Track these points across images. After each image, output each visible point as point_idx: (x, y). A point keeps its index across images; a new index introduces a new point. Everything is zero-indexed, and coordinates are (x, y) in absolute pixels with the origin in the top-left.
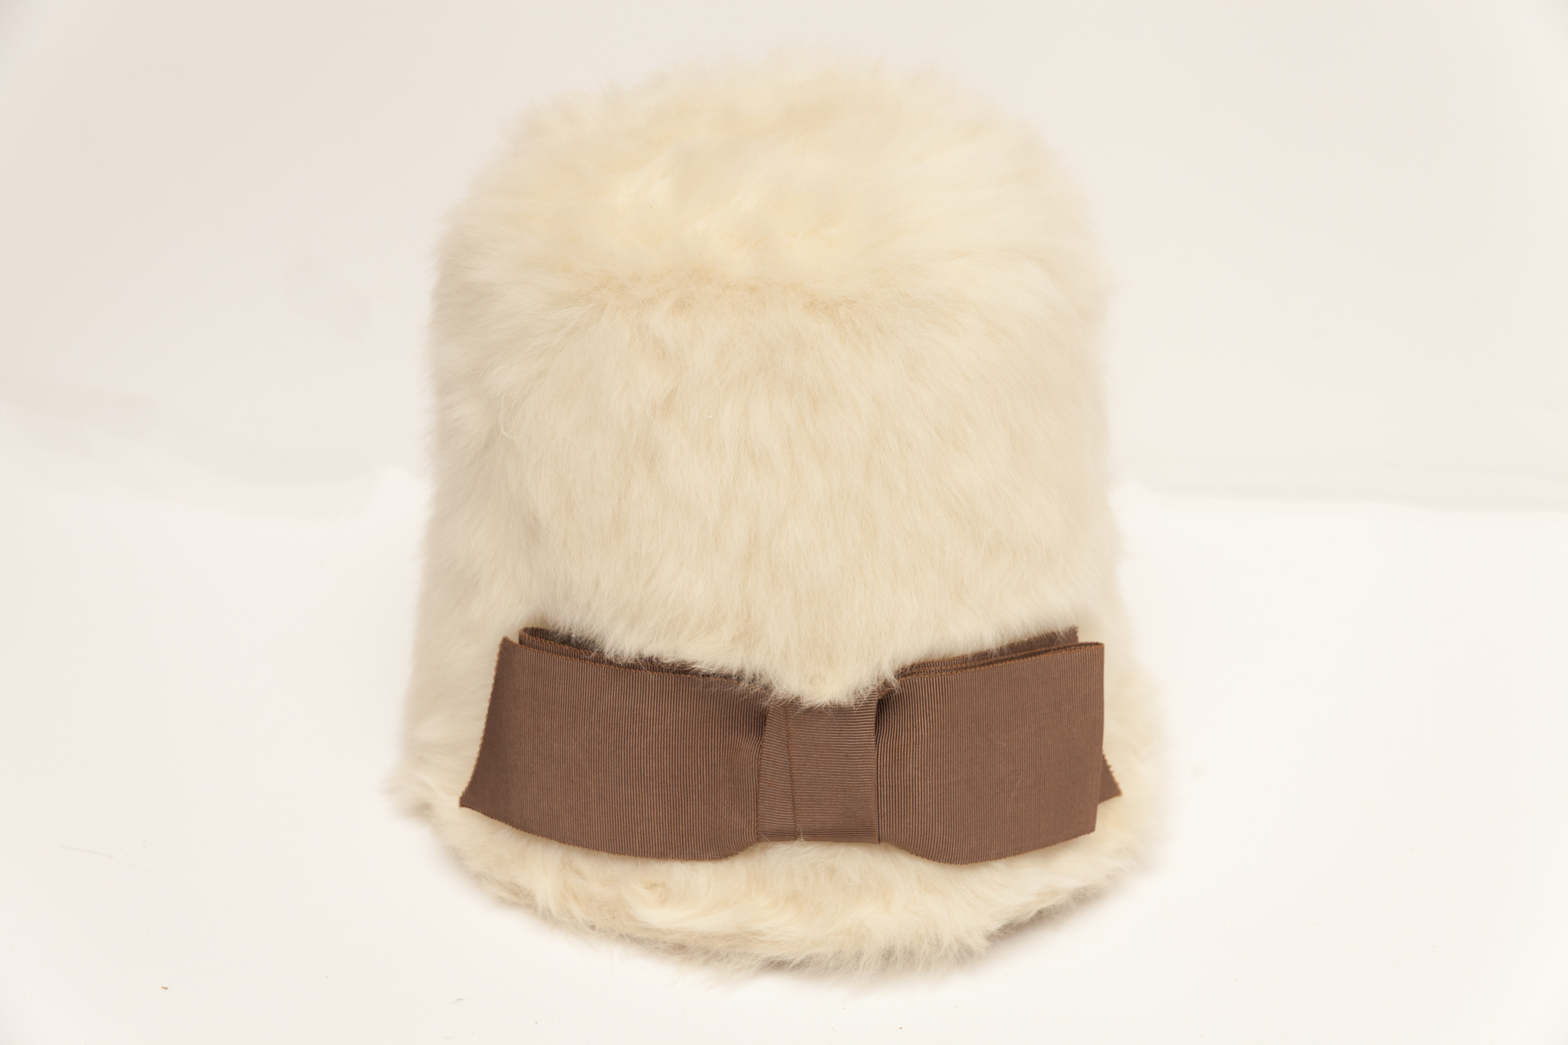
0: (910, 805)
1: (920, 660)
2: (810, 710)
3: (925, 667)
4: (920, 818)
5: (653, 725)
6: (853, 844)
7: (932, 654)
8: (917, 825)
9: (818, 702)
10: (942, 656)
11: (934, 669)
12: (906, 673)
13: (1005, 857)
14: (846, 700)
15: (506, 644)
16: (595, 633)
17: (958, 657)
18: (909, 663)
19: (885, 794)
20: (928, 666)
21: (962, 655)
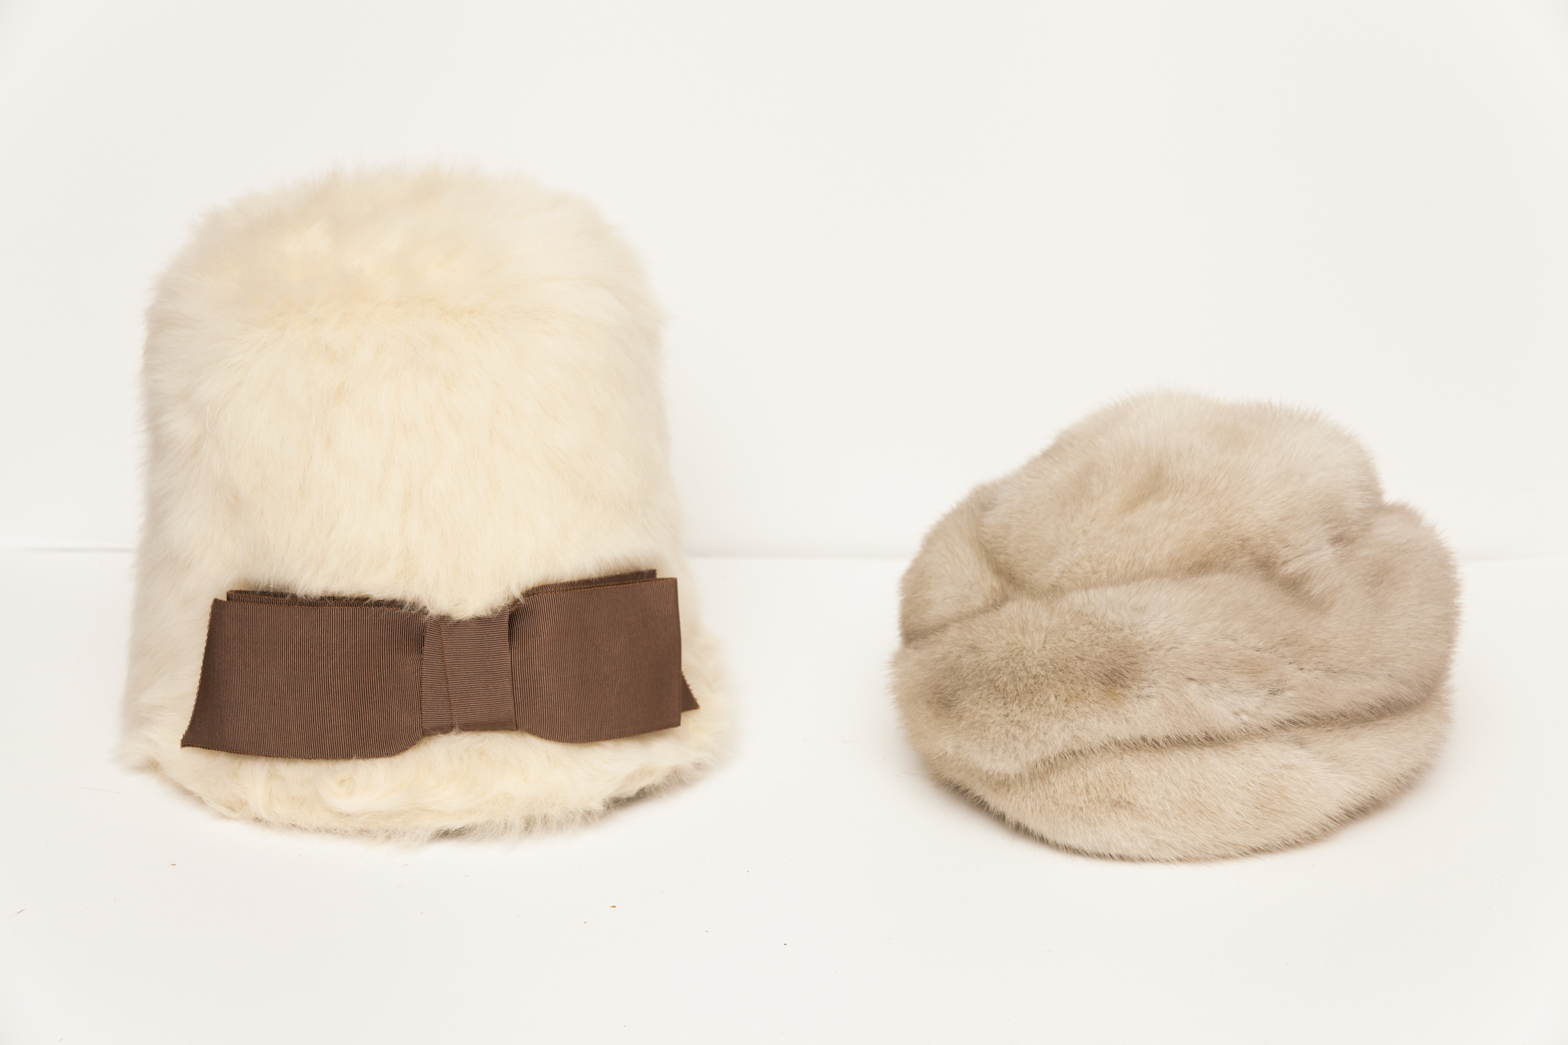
0: (538, 694)
1: (539, 583)
2: (459, 622)
3: (543, 589)
4: (546, 705)
5: (337, 649)
6: (496, 731)
7: (547, 579)
8: (544, 710)
9: (463, 617)
10: (555, 580)
11: (549, 590)
12: (530, 594)
13: (613, 739)
14: (485, 613)
15: (217, 603)
16: (288, 581)
17: (568, 582)
18: (530, 586)
19: (519, 687)
20: (545, 588)
21: (570, 580)
